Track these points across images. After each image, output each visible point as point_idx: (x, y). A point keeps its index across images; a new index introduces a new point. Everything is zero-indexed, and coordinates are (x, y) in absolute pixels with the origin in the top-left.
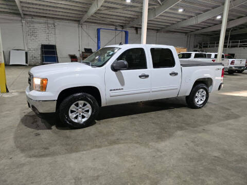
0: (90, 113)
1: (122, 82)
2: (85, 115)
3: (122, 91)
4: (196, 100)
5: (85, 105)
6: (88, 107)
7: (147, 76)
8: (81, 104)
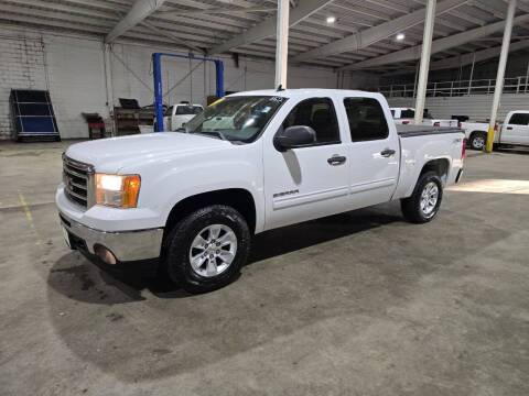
0: (233, 251)
1: (296, 175)
2: (222, 257)
3: (296, 195)
4: (422, 205)
5: (223, 233)
6: (229, 238)
7: (341, 160)
8: (215, 231)
